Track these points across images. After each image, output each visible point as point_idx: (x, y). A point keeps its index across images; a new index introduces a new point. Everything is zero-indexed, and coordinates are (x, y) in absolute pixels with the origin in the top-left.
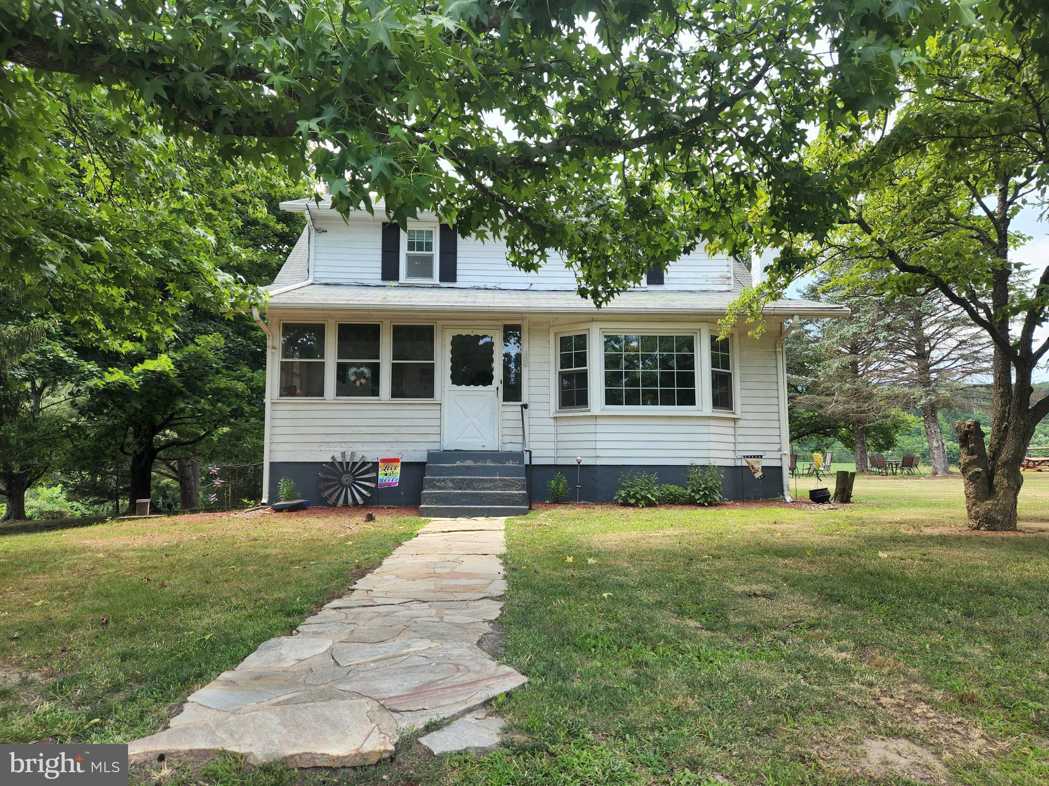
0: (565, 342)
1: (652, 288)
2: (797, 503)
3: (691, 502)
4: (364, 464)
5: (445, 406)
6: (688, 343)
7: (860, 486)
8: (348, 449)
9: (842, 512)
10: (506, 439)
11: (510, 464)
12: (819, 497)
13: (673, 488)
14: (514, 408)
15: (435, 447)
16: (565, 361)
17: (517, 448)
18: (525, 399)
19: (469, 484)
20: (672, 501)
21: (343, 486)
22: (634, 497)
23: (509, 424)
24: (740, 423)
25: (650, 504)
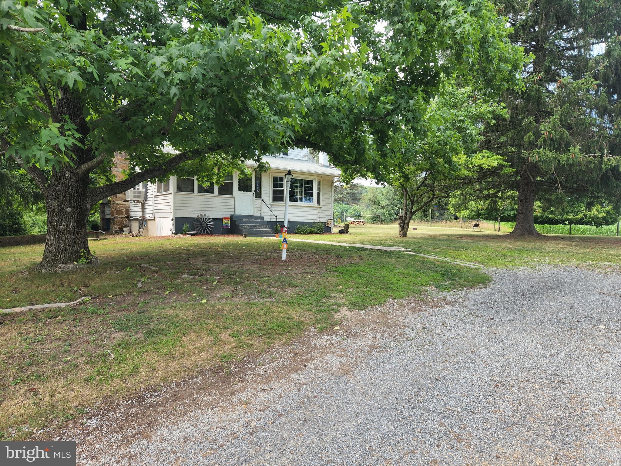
0: (275, 179)
1: (284, 156)
2: (334, 233)
3: (317, 233)
4: (209, 219)
5: (236, 199)
6: (311, 182)
7: (350, 230)
8: (203, 213)
9: (344, 237)
10: (256, 211)
11: (259, 220)
12: (341, 232)
13: (312, 229)
14: (259, 200)
15: (233, 213)
16: (275, 185)
17: (259, 215)
18: (262, 198)
19: (254, 227)
20: (312, 233)
21: (202, 226)
22: (303, 231)
23: (256, 206)
24: (321, 209)
25: (308, 234)
